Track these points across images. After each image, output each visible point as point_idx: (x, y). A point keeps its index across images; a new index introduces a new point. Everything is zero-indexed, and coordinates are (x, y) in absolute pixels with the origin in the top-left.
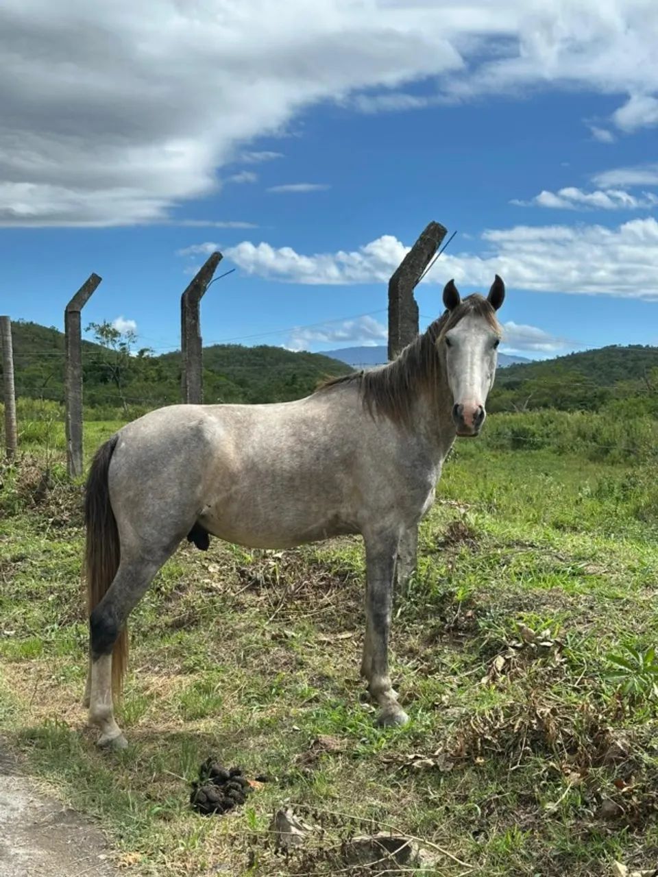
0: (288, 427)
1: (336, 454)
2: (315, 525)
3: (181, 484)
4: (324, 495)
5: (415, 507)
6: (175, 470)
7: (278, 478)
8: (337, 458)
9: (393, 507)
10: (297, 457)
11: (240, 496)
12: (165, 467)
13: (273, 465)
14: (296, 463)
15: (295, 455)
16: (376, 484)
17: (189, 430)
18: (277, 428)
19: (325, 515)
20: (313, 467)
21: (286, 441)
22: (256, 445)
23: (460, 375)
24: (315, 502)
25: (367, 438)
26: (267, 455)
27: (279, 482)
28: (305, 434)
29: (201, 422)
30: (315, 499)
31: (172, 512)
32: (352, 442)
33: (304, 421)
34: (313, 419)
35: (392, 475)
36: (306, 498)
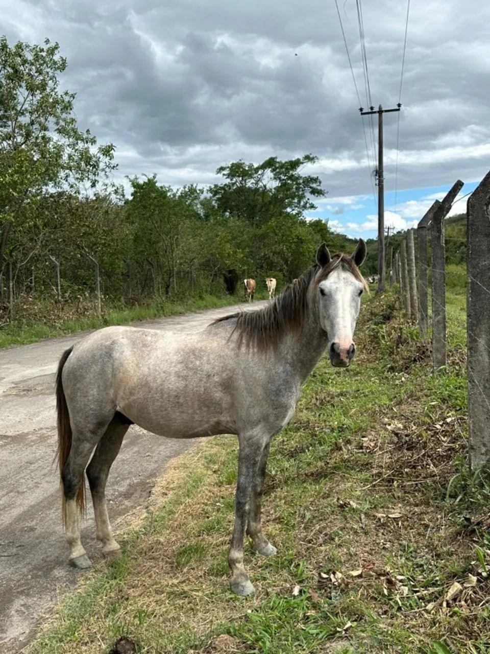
0: (179, 356)
1: (216, 379)
2: (200, 429)
3: (99, 387)
4: (205, 409)
5: (278, 422)
6: (94, 377)
7: (166, 395)
8: (216, 382)
9: (260, 421)
10: (182, 380)
11: (136, 405)
12: (87, 374)
13: (161, 385)
14: (181, 384)
15: (181, 379)
16: (248, 403)
17: (104, 348)
18: (171, 355)
19: (207, 422)
20: (195, 389)
21: (175, 366)
22: (151, 367)
23: (334, 319)
24: (197, 414)
25: (243, 367)
26: (158, 377)
27: (166, 398)
28: (192, 362)
29: (114, 343)
30: (198, 412)
31: (92, 407)
32: (230, 370)
33: (193, 352)
34: (201, 350)
35: (261, 397)
36: (190, 412)
